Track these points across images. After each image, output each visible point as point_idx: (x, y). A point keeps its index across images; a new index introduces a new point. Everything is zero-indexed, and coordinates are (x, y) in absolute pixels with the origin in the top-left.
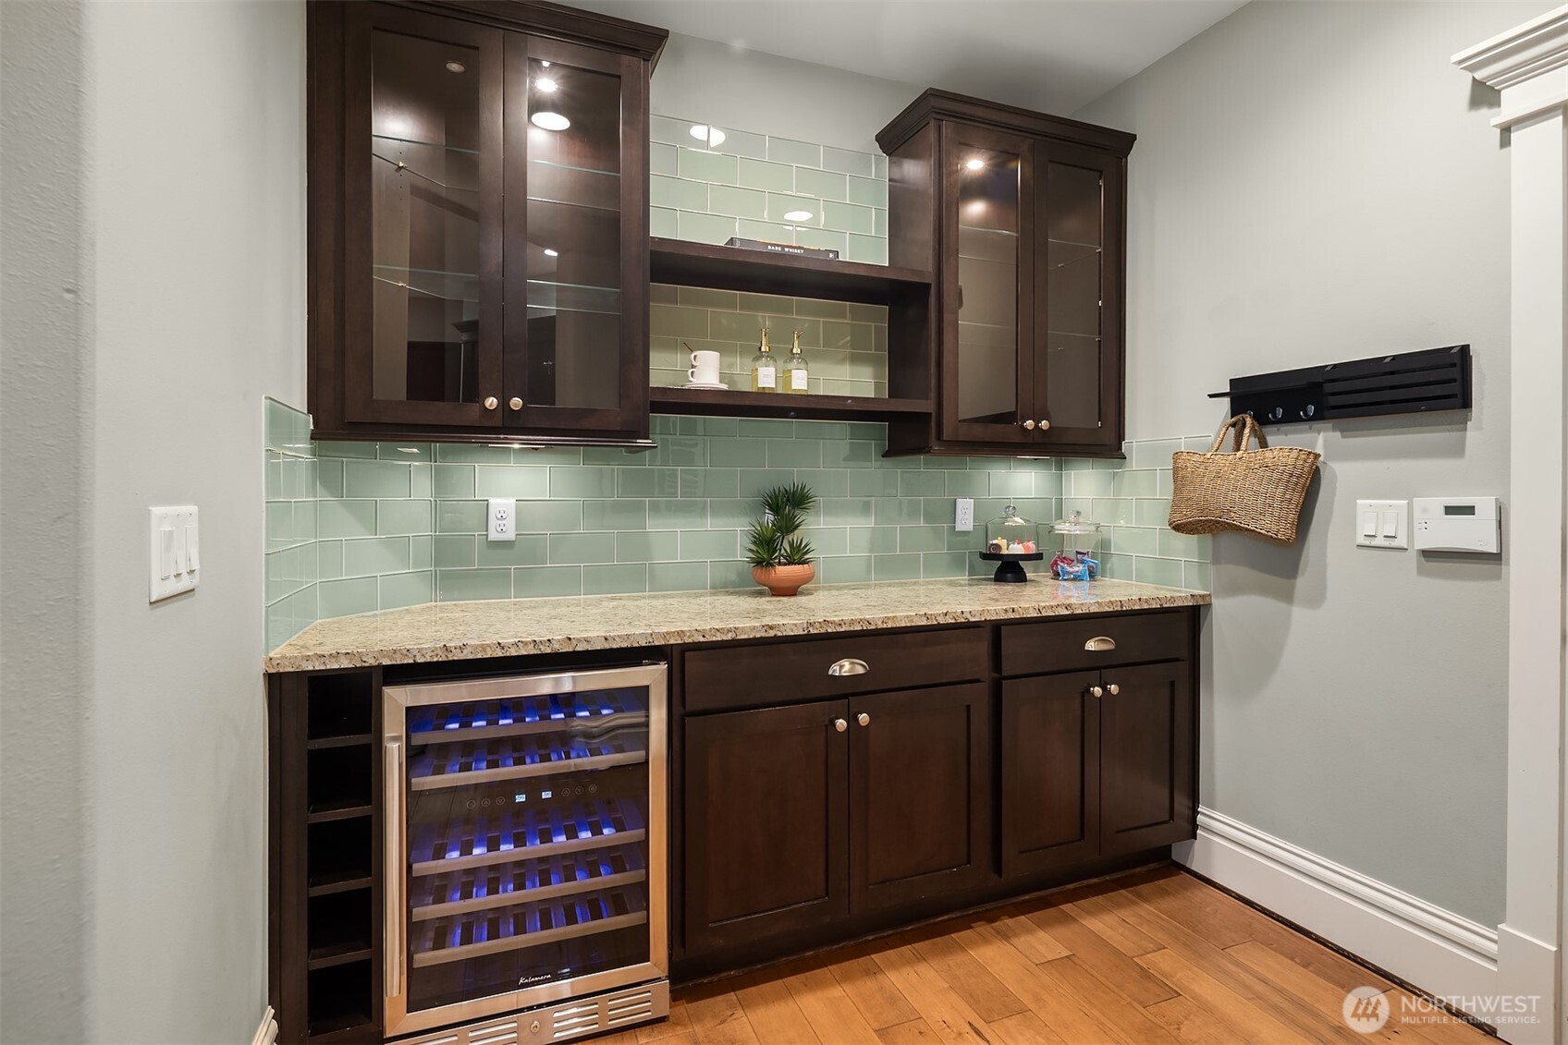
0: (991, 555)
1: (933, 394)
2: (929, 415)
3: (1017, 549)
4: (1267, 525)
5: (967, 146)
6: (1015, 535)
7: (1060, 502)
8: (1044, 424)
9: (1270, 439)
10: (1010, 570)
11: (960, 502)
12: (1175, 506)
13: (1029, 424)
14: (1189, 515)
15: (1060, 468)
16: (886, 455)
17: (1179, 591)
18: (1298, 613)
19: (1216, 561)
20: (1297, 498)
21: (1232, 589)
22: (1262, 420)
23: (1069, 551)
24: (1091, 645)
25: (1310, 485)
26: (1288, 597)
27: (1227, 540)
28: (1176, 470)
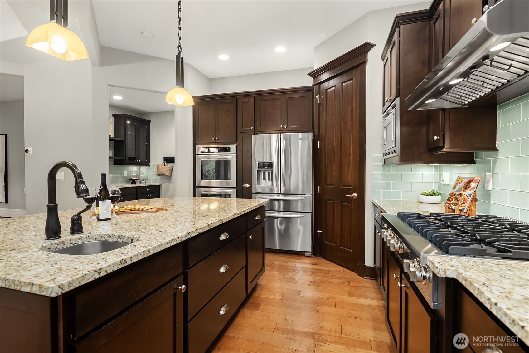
0: (131, 180)
1: (124, 157)
2: (124, 159)
3: (135, 179)
4: (168, 174)
5: (128, 120)
6: (134, 177)
7: (139, 172)
8: (140, 161)
9: (168, 164)
10: (134, 182)
11: (125, 172)
12: (157, 172)
13: (138, 161)
14: (159, 173)
15: (139, 167)
16: (114, 165)
17: (158, 183)
18: (171, 184)
19: (162, 179)
20: (171, 171)
21: (164, 183)
22: (167, 162)
23: (142, 179)
24: (148, 190)
25: (172, 170)
26: (170, 183)
27: (164, 176)
28: (157, 168)
